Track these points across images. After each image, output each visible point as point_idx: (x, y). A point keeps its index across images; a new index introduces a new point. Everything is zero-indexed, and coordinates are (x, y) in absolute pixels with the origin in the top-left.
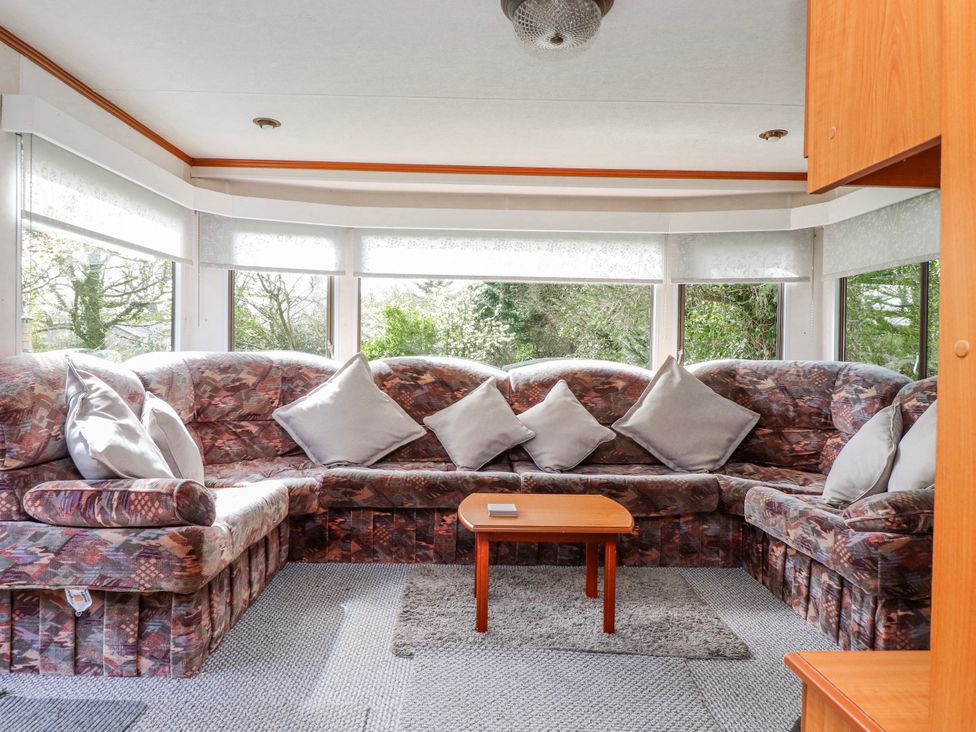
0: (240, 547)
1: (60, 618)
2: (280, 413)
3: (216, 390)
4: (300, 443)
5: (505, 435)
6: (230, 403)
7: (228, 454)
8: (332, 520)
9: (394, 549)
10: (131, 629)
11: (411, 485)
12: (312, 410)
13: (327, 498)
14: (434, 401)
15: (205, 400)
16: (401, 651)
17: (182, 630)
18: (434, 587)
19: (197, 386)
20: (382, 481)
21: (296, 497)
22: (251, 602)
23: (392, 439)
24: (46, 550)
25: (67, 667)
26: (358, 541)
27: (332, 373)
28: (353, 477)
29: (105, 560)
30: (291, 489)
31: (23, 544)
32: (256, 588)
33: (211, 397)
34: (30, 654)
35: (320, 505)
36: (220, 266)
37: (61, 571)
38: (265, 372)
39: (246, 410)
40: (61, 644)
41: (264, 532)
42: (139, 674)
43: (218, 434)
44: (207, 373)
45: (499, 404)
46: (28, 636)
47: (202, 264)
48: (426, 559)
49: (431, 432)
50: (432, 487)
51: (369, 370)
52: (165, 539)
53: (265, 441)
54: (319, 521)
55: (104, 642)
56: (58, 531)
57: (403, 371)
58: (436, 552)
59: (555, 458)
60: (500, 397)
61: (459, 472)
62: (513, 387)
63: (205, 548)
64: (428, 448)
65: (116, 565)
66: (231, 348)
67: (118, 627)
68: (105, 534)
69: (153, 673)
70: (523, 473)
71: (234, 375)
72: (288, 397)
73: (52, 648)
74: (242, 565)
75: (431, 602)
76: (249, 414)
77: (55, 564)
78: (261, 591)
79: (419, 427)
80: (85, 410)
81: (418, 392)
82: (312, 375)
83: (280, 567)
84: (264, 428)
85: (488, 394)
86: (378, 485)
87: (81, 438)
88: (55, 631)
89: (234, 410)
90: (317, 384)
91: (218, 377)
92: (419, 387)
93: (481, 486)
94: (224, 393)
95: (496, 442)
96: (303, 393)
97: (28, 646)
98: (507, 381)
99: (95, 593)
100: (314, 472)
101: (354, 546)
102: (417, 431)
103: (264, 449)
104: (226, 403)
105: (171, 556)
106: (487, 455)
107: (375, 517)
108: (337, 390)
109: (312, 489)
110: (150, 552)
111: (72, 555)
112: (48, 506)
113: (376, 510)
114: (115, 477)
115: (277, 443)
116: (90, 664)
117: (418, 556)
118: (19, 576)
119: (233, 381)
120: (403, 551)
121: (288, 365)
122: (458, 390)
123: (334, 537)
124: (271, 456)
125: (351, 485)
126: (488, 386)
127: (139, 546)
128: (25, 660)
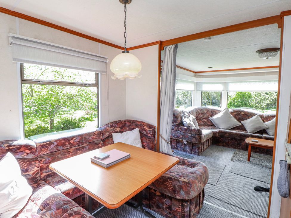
0: (206, 139)
1: (182, 144)
2: (210, 118)
3: (199, 113)
4: (214, 124)
5: (260, 127)
6: (202, 116)
7: (201, 125)
8: (220, 138)
9: (233, 146)
10: (191, 147)
11: (237, 134)
12: (217, 118)
13: (219, 134)
14: (244, 118)
15: (198, 115)
16: (232, 160)
17: (198, 149)
18: (240, 153)
19: (196, 113)
20: (231, 133)
21: (214, 133)
22: (206, 149)
23: (233, 125)
24: (181, 135)
25: (183, 150)
26: (225, 143)
27: (221, 111)
28: (225, 131)
29: (189, 138)
30: (213, 132)
31: (179, 134)
32: (207, 147)
33: (199, 115)
34: (178, 148)
35: (218, 135)
36: (200, 91)
37: (183, 138)
38: (208, 110)
39: (204, 117)
40: (182, 147)
41: (209, 138)
42: (192, 154)
43: (200, 121)
44: (198, 111)
45: (259, 120)
46: (178, 146)
47: (197, 90)
48: (239, 149)
49: (242, 125)
50: (241, 135)
51: (229, 111)
52: (196, 136)
53: (208, 123)
54: (218, 138)
55: (188, 148)
56: (183, 133)
57: (236, 112)
58: (242, 147)
59: (273, 133)
60: (260, 119)
61: (248, 133)
62: (264, 117)
63: (202, 138)
64: (242, 128)
65: (190, 138)
66: (201, 106)
67: (189, 147)
68: (189, 134)
69: (194, 154)
70: (264, 135)
71: (202, 111)
72: (212, 115)
73: (181, 148)
74: (205, 142)
75: (239, 155)
76: (205, 118)
77: (182, 137)
78: (208, 148)
79: (239, 123)
80: (185, 117)
81: (240, 116)
82: (217, 111)
83: (210, 145)
84: (207, 121)
85: (257, 118)
86: (230, 133)
87: (185, 121)
88: (181, 146)
89: (202, 117)
90: (218, 113)
91: (200, 111)
92: (240, 115)
93: (252, 136)
94: (201, 114)
95: (258, 128)
96: (215, 115)
97: (178, 147)
98: (263, 115)
99: (187, 142)
100: (217, 129)
101: (224, 144)
102: (239, 124)
103: (207, 124)
104: (201, 116)
105: (197, 138)
106: (255, 131)
107: (229, 139)
108: (222, 115)
109: (217, 132)
110: (194, 137)
111: (185, 136)
112: (182, 130)
113: (229, 138)
114: (190, 127)
115: (210, 123)
116: (186, 151)
117: (238, 148)
118: (179, 138)
119: (202, 112)
120: (234, 146)
121: (212, 109)
122: (250, 116)
123: (220, 141)
124: (209, 126)
125: (224, 133)
126: (257, 116)
127: (193, 136)
128: (178, 149)
